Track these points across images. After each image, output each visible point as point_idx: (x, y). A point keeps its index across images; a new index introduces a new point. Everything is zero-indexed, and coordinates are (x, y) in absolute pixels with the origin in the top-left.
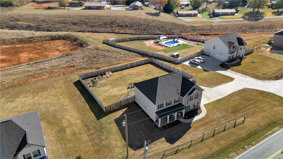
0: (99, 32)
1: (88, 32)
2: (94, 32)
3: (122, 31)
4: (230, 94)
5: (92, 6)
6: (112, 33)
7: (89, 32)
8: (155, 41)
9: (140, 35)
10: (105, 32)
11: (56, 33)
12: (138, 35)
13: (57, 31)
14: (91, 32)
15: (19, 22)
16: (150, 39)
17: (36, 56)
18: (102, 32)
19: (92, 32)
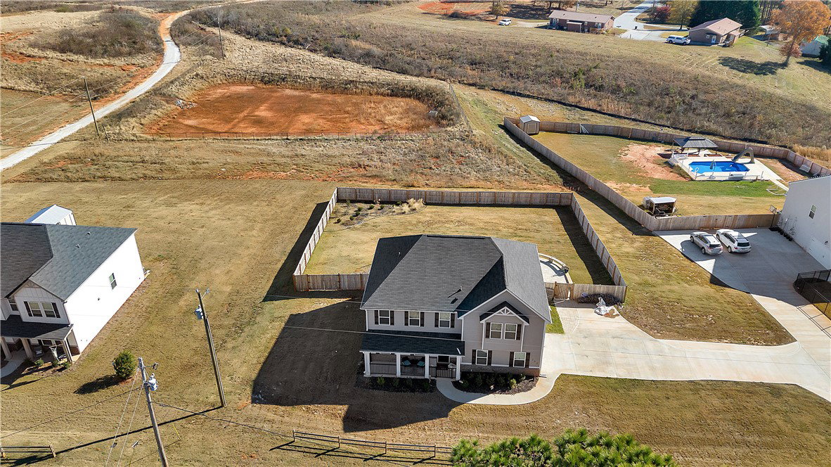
0: (520, 95)
1: (494, 89)
2: (508, 92)
3: (592, 103)
4: (702, 383)
5: (570, 21)
6: (555, 101)
7: (498, 90)
8: (668, 151)
9: (641, 124)
10: (538, 98)
11: (414, 79)
12: (634, 123)
13: (418, 76)
14: (501, 91)
15: (354, 43)
16: (660, 142)
17: (327, 125)
18: (528, 96)
19: (503, 91)
